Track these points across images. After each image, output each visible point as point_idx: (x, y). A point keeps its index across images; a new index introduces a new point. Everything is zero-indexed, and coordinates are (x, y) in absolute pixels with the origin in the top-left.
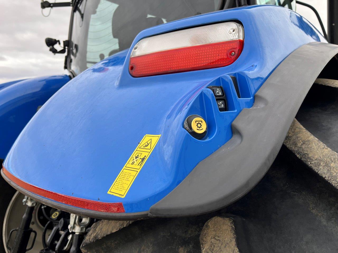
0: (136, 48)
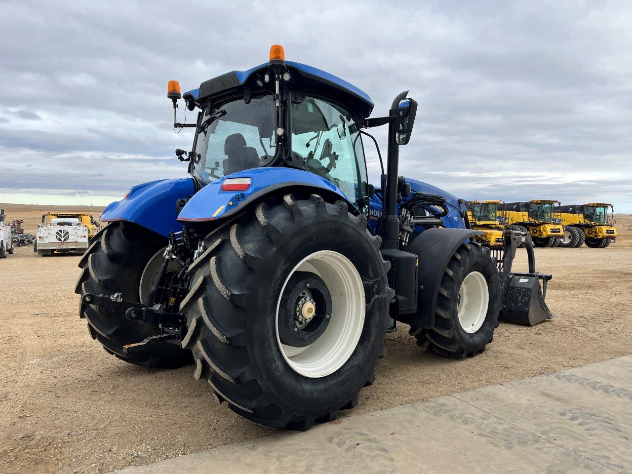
0: (224, 182)
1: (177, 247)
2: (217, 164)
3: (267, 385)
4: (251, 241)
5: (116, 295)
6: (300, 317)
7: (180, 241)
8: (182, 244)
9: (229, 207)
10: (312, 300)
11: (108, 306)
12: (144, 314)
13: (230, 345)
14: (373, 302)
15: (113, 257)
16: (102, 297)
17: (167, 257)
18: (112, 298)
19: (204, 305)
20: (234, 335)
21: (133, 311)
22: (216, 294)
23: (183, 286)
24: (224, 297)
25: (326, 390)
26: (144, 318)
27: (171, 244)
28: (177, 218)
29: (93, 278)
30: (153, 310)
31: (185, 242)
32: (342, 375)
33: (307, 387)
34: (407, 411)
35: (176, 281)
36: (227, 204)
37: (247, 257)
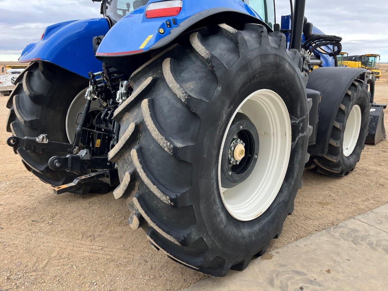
0: (148, 7)
1: (97, 87)
2: (128, 5)
3: (213, 241)
4: (191, 79)
5: (42, 137)
6: (232, 159)
7: (100, 82)
8: (103, 84)
9: (160, 36)
10: (242, 141)
11: (34, 148)
12: (70, 161)
13: (175, 206)
14: (298, 140)
15: (35, 99)
16: (27, 140)
17: (89, 98)
18: (37, 140)
19: (139, 158)
20: (179, 195)
21: (56, 161)
22: (153, 145)
23: (107, 126)
24: (164, 150)
25: (261, 231)
26: (70, 166)
27: (91, 85)
28: (95, 54)
29: (19, 119)
30: (79, 157)
31: (105, 83)
32: (272, 212)
33: (246, 231)
34: (327, 239)
35: (99, 121)
36: (156, 32)
37: (189, 99)
